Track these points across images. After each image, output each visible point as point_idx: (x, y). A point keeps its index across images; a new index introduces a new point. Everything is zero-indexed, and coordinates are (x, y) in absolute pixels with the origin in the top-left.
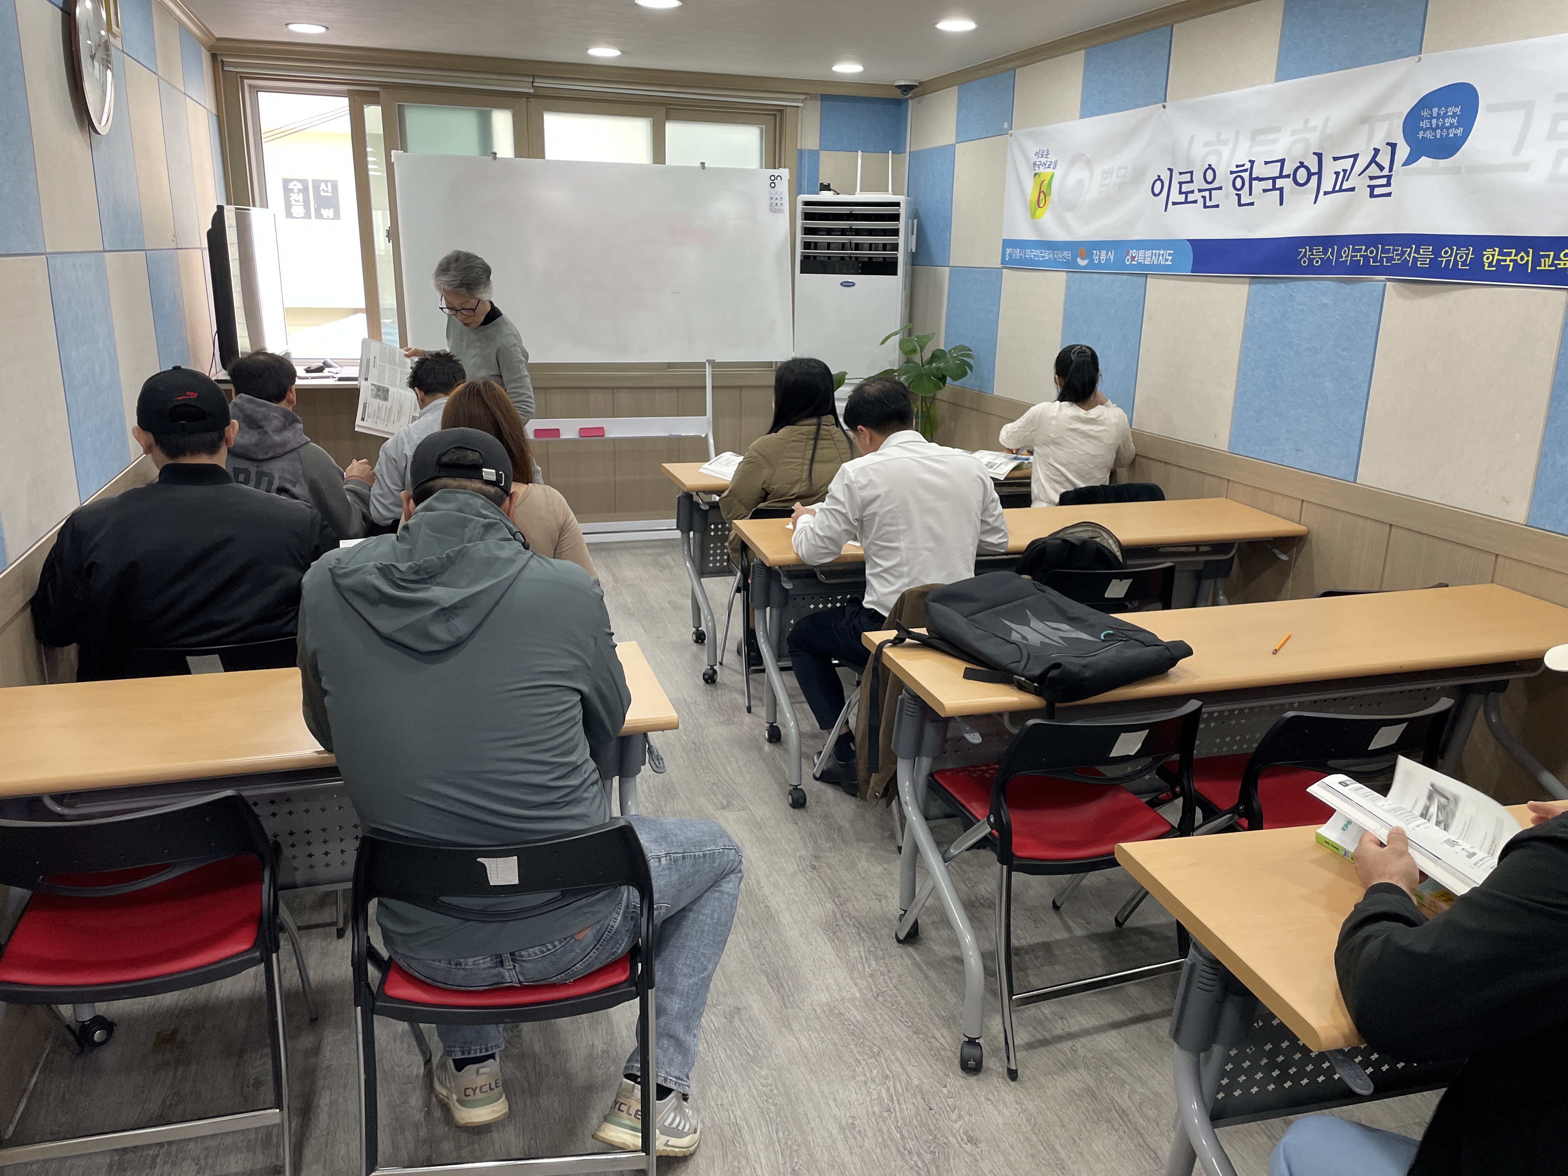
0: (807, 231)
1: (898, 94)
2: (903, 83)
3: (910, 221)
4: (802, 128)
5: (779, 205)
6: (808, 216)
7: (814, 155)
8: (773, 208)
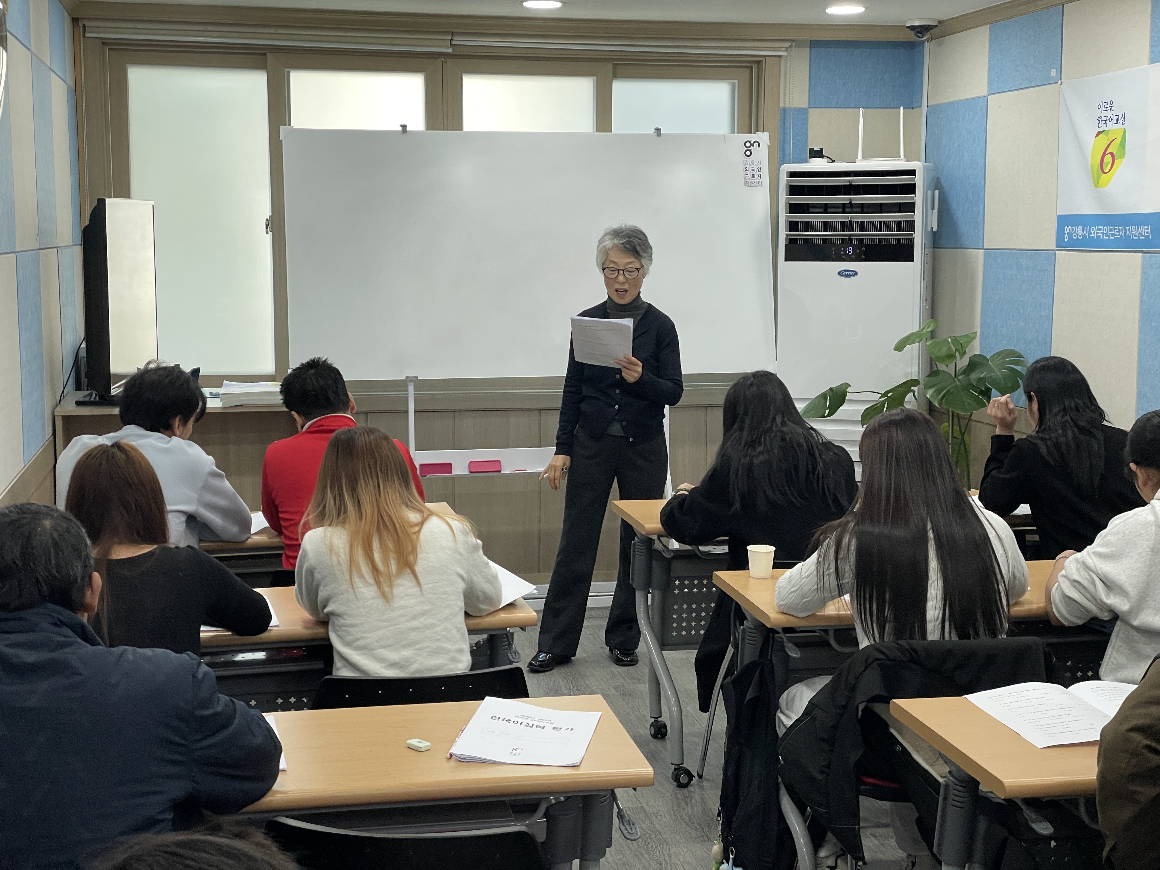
0: (793, 208)
1: (911, 36)
2: (917, 23)
3: (929, 192)
4: (785, 82)
5: (756, 177)
6: (794, 190)
7: (802, 114)
8: (748, 180)
